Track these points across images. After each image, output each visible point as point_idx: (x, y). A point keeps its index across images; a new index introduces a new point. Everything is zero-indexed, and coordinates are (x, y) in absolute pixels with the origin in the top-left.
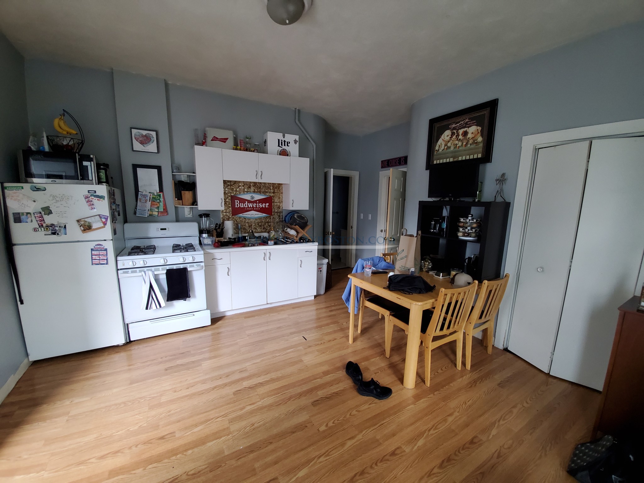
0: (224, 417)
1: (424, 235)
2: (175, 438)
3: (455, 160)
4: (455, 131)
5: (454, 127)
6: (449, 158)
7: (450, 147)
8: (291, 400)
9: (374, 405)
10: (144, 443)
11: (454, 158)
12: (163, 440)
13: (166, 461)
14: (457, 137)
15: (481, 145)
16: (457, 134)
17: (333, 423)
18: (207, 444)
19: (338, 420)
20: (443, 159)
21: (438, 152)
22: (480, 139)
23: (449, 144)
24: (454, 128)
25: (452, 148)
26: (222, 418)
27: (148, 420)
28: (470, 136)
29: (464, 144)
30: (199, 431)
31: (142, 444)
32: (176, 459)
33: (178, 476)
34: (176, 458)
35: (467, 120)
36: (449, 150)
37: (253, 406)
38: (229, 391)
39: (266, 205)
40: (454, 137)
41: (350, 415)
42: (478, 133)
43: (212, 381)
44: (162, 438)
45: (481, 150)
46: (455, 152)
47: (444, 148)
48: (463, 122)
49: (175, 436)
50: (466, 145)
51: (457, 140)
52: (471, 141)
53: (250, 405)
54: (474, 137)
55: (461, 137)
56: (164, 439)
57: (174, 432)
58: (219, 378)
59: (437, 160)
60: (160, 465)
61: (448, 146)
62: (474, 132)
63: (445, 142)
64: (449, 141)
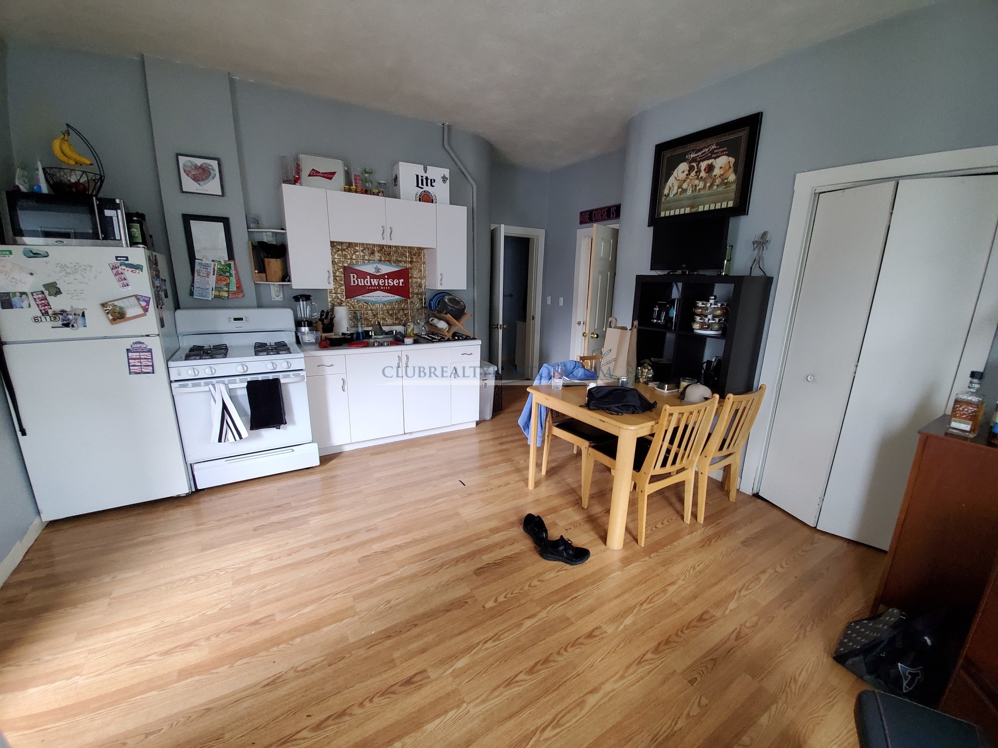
0: (345, 593)
1: (642, 328)
2: (274, 622)
3: (694, 210)
4: (694, 164)
5: (693, 158)
6: (685, 207)
7: (686, 190)
8: (444, 568)
9: (564, 572)
10: (229, 632)
11: (692, 207)
12: (257, 626)
13: (263, 653)
14: (698, 174)
15: (734, 187)
16: (697, 169)
17: (505, 597)
18: (323, 629)
19: (512, 594)
20: (675, 209)
22: (732, 177)
23: (685, 186)
24: (694, 160)
25: (689, 192)
26: (343, 594)
27: (232, 599)
28: (717, 172)
29: (708, 185)
30: (310, 612)
31: (227, 633)
32: (278, 651)
33: (282, 673)
34: (278, 649)
35: (714, 147)
37: (387, 577)
38: (352, 557)
39: (399, 282)
40: (693, 174)
41: (530, 586)
42: (730, 167)
43: (325, 544)
44: (256, 623)
45: (733, 195)
46: (695, 198)
47: (677, 191)
48: (707, 150)
49: (275, 620)
50: (711, 187)
51: (698, 178)
52: (718, 181)
53: (384, 575)
54: (723, 175)
55: (703, 174)
56: (258, 624)
57: (273, 615)
58: (336, 540)
60: (254, 660)
61: (682, 189)
62: (723, 166)
63: (678, 182)
64: (685, 181)
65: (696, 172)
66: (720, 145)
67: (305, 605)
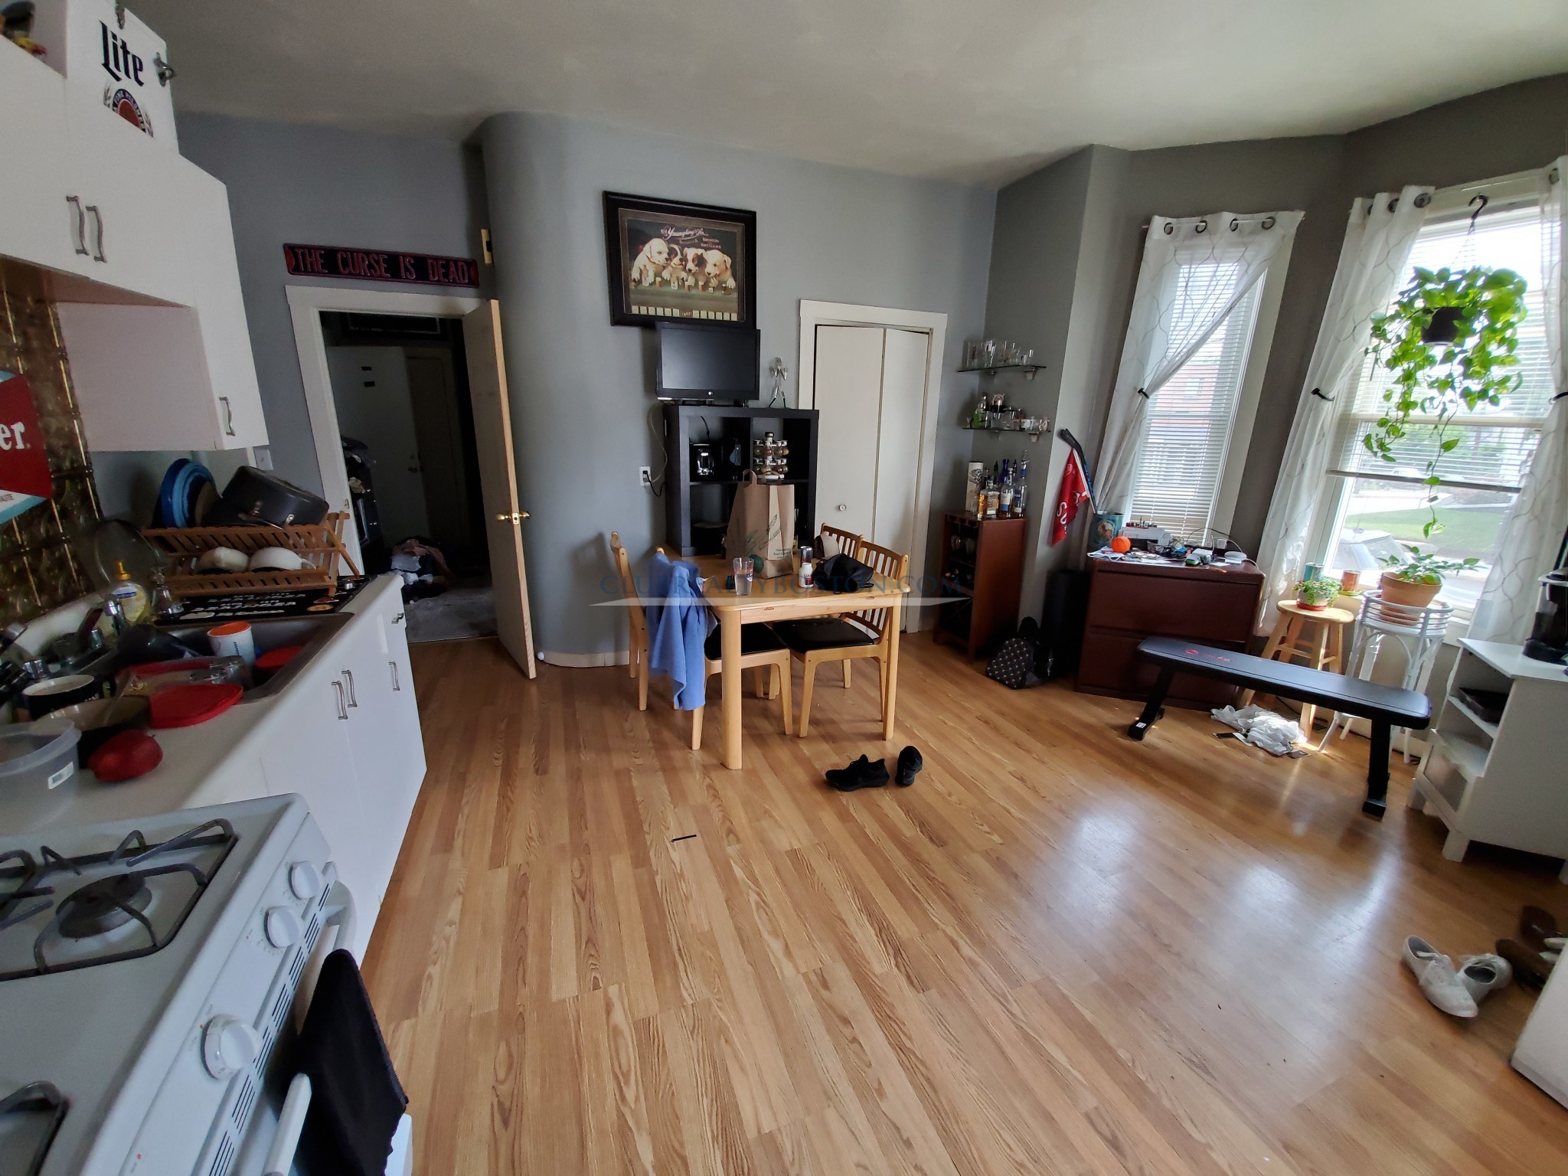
2: (1101, 1107)
3: (686, 315)
4: (676, 247)
5: (672, 236)
6: (671, 307)
7: (667, 283)
11: (682, 309)
12: (1120, 1137)
13: (1166, 1102)
14: (684, 263)
15: (735, 295)
16: (682, 254)
17: (982, 825)
18: (1090, 1020)
20: (656, 306)
21: (640, 287)
22: (731, 283)
23: (666, 274)
24: (673, 240)
25: (674, 286)
28: (709, 268)
29: (701, 283)
30: (1062, 1050)
32: (1152, 1079)
33: (1184, 1060)
34: (1150, 1080)
35: (701, 232)
36: (665, 289)
37: (961, 943)
38: (911, 1006)
39: (12, 431)
40: (676, 260)
42: (726, 268)
44: (1114, 1144)
45: (735, 305)
46: (683, 296)
47: (655, 280)
48: (692, 233)
49: (1096, 1108)
50: (705, 286)
51: (684, 269)
52: (714, 282)
53: (958, 949)
54: (719, 275)
55: (690, 265)
56: (1114, 1136)
57: (1087, 1116)
59: (640, 304)
61: (662, 278)
62: (718, 264)
63: (654, 265)
64: (664, 268)
65: (681, 260)
66: (712, 234)
67: (1049, 1063)
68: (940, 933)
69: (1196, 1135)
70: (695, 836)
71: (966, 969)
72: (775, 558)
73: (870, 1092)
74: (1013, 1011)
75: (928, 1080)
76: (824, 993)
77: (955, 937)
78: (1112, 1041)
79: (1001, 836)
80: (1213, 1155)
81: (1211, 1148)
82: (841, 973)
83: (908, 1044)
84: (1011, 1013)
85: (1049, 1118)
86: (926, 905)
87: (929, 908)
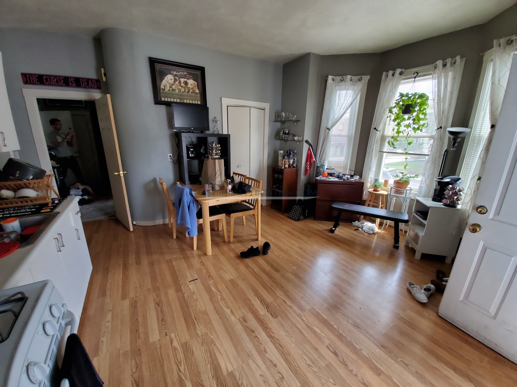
3: (182, 101)
4: (177, 78)
6: (177, 98)
7: (174, 90)
11: (180, 99)
14: (180, 83)
15: (199, 95)
16: (179, 81)
17: (290, 264)
18: (325, 318)
19: (288, 262)
20: (171, 98)
24: (176, 75)
25: (177, 91)
28: (189, 86)
30: (318, 328)
31: (347, 366)
34: (343, 333)
36: (174, 92)
40: (177, 82)
44: (335, 354)
45: (199, 99)
46: (181, 95)
47: (170, 89)
48: (182, 73)
49: (329, 344)
51: (180, 86)
54: (193, 88)
59: (165, 97)
63: (169, 84)
66: (190, 74)
68: (280, 299)
69: (358, 347)
70: (197, 279)
71: (289, 309)
72: (219, 184)
73: (262, 352)
74: (304, 319)
75: (280, 345)
76: (246, 324)
77: (285, 300)
78: (332, 323)
79: (296, 267)
80: (363, 352)
81: (362, 350)
82: (250, 317)
83: (273, 335)
84: (303, 320)
85: (316, 349)
86: (275, 291)
87: (276, 291)
